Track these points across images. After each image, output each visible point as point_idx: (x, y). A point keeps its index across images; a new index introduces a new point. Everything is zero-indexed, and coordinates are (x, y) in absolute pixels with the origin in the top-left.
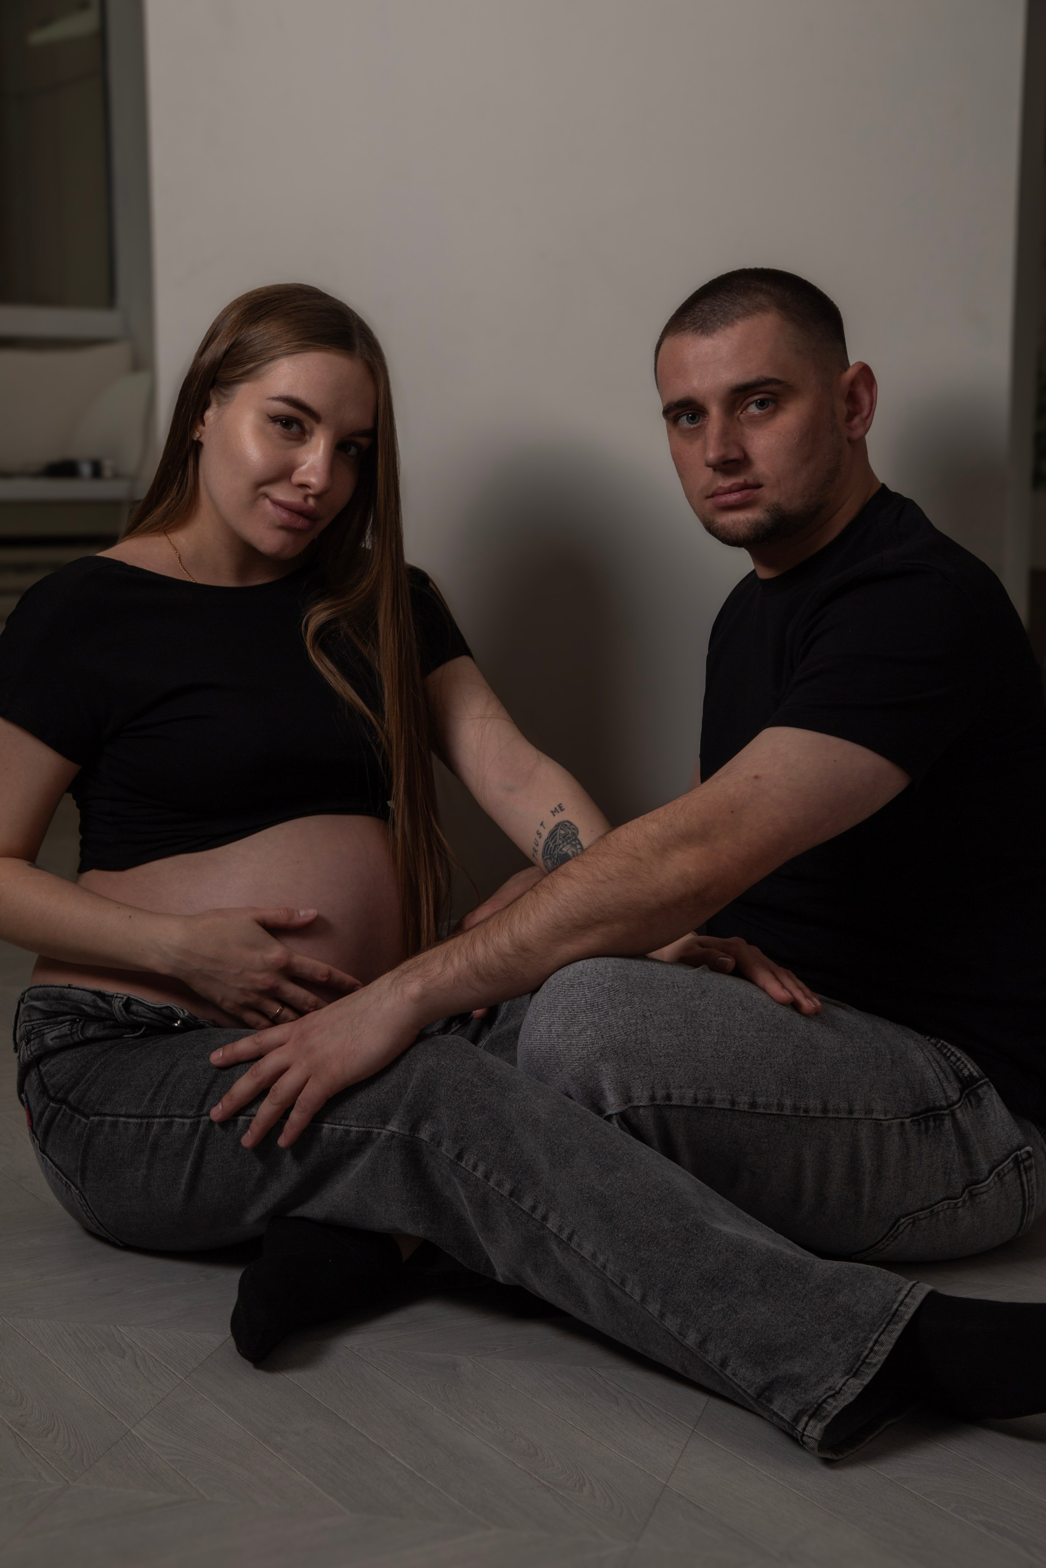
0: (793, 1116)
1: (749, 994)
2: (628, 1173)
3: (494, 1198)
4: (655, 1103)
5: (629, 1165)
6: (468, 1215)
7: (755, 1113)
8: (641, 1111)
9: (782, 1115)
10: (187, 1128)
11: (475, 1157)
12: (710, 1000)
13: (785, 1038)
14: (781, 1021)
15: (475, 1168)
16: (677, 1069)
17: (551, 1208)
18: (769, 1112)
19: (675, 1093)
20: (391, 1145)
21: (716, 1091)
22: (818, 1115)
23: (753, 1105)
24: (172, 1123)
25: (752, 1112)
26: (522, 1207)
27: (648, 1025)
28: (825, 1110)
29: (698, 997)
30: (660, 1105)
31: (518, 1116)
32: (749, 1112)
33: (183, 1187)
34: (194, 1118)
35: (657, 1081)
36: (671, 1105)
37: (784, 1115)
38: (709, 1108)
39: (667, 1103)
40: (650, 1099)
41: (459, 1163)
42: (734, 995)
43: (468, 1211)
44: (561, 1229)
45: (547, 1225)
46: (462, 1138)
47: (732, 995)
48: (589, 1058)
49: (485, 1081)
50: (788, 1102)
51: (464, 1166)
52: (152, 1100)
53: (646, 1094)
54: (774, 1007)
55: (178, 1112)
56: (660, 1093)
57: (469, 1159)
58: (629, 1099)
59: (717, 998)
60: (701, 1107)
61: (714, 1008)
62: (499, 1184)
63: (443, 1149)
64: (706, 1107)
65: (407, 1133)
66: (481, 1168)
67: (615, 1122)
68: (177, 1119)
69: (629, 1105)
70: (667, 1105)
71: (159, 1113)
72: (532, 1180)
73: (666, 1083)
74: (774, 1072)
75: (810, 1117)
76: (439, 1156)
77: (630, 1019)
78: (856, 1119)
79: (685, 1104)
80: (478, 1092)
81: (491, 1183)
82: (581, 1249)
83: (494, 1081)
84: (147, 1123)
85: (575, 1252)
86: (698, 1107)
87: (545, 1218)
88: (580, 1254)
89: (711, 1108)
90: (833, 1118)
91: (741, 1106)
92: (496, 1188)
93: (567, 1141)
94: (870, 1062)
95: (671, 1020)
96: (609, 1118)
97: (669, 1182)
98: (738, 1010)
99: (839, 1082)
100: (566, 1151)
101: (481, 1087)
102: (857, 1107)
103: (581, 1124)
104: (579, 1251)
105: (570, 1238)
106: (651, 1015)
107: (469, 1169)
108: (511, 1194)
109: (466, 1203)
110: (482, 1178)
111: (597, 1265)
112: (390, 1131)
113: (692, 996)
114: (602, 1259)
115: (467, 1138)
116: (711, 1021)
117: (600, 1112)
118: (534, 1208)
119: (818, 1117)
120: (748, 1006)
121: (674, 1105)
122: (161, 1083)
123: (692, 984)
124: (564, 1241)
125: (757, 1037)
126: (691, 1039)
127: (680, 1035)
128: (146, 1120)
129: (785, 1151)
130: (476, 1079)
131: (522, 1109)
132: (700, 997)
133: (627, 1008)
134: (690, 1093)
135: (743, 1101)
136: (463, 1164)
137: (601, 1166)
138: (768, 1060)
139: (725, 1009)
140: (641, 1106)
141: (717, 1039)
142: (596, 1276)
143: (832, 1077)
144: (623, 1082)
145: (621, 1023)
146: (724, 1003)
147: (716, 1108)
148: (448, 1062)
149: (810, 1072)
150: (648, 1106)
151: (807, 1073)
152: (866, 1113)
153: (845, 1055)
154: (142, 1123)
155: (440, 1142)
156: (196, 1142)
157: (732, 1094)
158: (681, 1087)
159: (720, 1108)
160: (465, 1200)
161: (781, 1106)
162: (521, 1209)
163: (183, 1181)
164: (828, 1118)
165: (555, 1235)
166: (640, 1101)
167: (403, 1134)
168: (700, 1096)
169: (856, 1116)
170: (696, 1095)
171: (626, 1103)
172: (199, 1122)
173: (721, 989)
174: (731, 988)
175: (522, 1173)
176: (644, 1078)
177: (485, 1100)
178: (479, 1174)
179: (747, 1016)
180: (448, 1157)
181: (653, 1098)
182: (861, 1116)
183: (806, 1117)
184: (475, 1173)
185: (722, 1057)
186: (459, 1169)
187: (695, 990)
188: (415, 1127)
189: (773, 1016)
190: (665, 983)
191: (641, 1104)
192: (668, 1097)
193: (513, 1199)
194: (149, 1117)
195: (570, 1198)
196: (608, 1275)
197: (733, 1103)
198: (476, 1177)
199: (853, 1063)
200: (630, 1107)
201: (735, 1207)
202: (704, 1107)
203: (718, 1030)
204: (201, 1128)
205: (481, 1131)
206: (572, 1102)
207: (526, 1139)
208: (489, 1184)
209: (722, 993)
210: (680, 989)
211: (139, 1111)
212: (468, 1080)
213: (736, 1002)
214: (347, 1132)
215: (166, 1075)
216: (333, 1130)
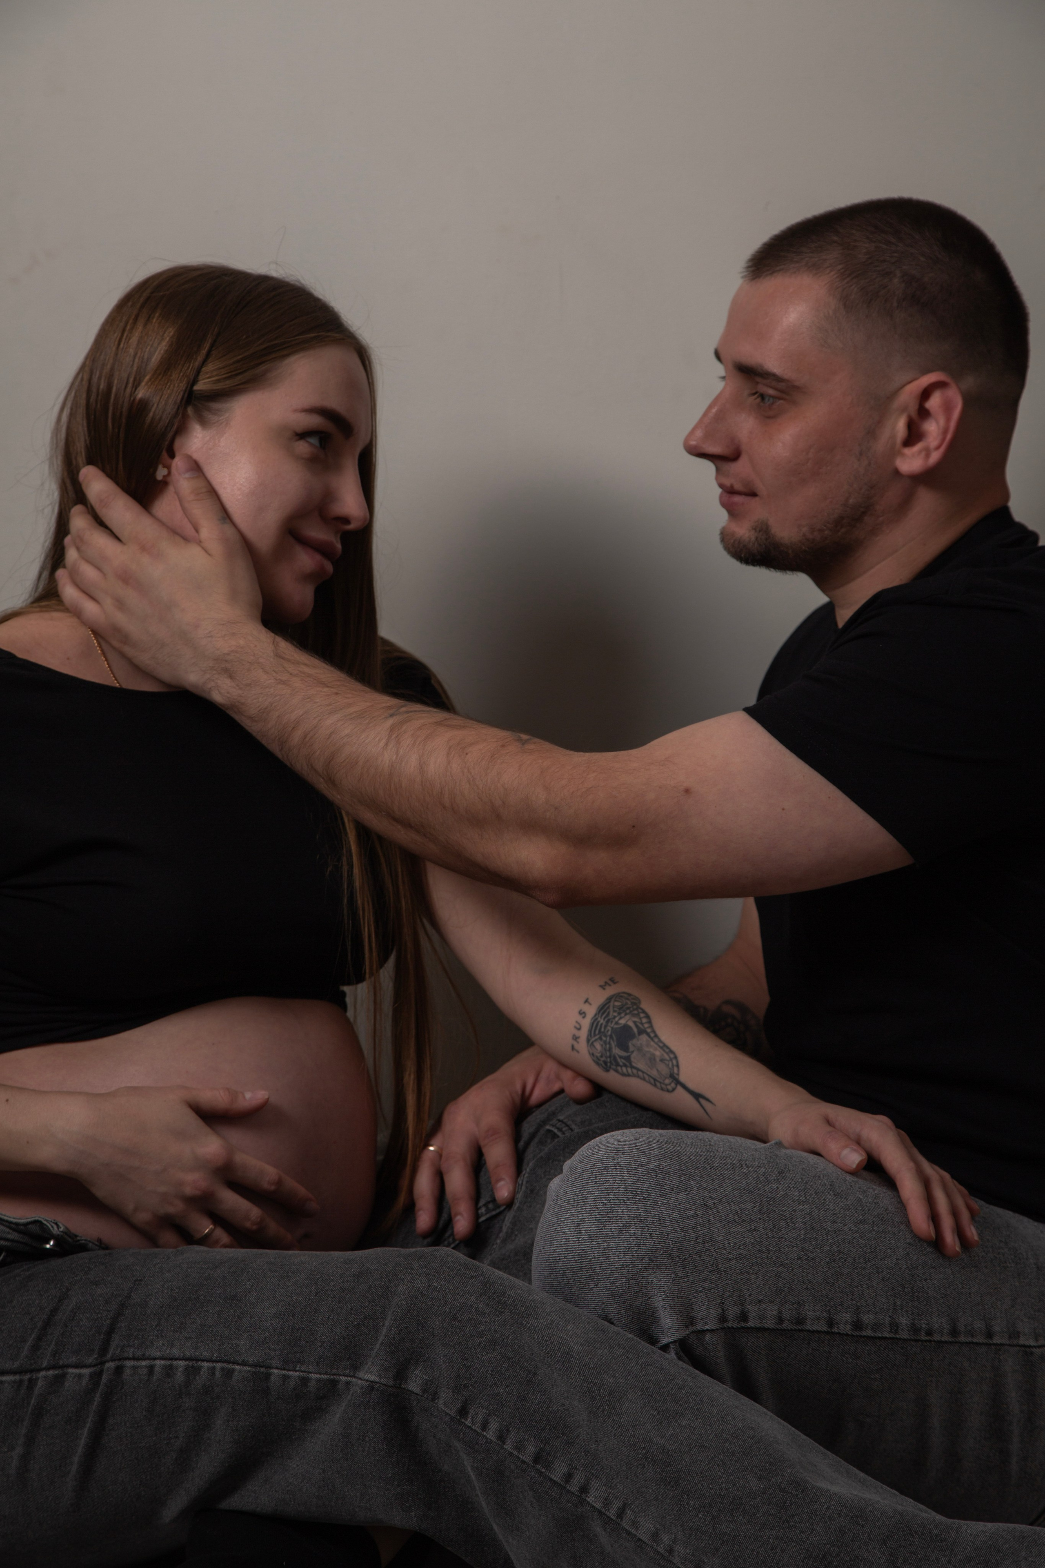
0: (912, 1340)
2: (697, 1419)
3: (513, 1467)
4: (725, 1325)
5: (697, 1409)
6: (477, 1495)
7: (861, 1336)
8: (708, 1337)
9: (897, 1338)
10: (85, 1381)
11: (485, 1411)
12: (791, 1183)
14: (886, 1210)
15: (484, 1426)
16: (753, 1276)
17: (592, 1474)
18: (880, 1335)
19: (753, 1310)
20: (369, 1401)
21: (807, 1307)
22: (945, 1338)
23: (858, 1325)
24: (64, 1376)
25: (857, 1336)
26: (552, 1476)
28: (954, 1332)
29: (774, 1180)
30: (733, 1328)
31: (542, 1350)
32: (853, 1336)
34: (94, 1366)
35: (727, 1294)
36: (748, 1328)
37: (900, 1339)
38: (800, 1330)
39: (743, 1325)
40: (719, 1319)
41: (463, 1421)
42: (822, 1176)
43: (477, 1488)
44: (607, 1503)
45: (588, 1499)
46: (465, 1386)
47: (819, 1177)
48: (634, 1266)
49: (495, 1306)
50: (904, 1321)
51: (470, 1425)
53: (714, 1313)
54: (876, 1192)
55: (73, 1360)
56: (732, 1312)
57: (477, 1414)
58: (690, 1321)
59: (800, 1180)
60: (788, 1330)
61: (797, 1194)
62: (519, 1446)
63: (440, 1403)
64: (795, 1330)
65: (391, 1383)
66: (494, 1425)
67: (672, 1355)
68: (70, 1370)
69: (691, 1329)
70: (743, 1328)
71: (45, 1365)
72: (565, 1438)
73: (740, 1296)
74: (883, 1280)
75: (934, 1341)
76: (435, 1414)
78: (997, 1345)
79: (766, 1326)
80: (485, 1322)
81: (508, 1446)
82: (637, 1529)
83: (507, 1306)
84: (30, 1380)
85: (629, 1533)
86: (785, 1330)
87: (584, 1489)
88: (635, 1535)
89: (802, 1330)
90: (967, 1343)
91: (842, 1326)
92: (515, 1453)
93: (611, 1380)
94: (1008, 1267)
95: (742, 1210)
96: (665, 1348)
98: (829, 1196)
99: (970, 1293)
100: (610, 1394)
101: (489, 1316)
102: (997, 1328)
103: (628, 1358)
104: (633, 1531)
105: (621, 1514)
107: (477, 1427)
108: (537, 1460)
109: (473, 1477)
110: (494, 1440)
111: (659, 1550)
112: (367, 1381)
113: (766, 1178)
114: (666, 1539)
115: (472, 1385)
116: (795, 1211)
117: (653, 1340)
118: (568, 1477)
119: (946, 1342)
120: (842, 1191)
121: (752, 1328)
122: (47, 1324)
123: (765, 1162)
124: (611, 1519)
125: (857, 1232)
126: (770, 1234)
127: (755, 1230)
128: (27, 1377)
129: (904, 1392)
130: (481, 1305)
131: (546, 1341)
132: (778, 1179)
133: (682, 1196)
134: (772, 1311)
135: (845, 1318)
136: (468, 1422)
137: (659, 1412)
138: (874, 1262)
140: (707, 1330)
141: (805, 1235)
143: (960, 1286)
144: (682, 1297)
146: (809, 1187)
147: (809, 1331)
149: (931, 1280)
150: (717, 1329)
151: (926, 1280)
152: (1010, 1337)
154: (21, 1381)
155: (436, 1393)
156: (97, 1399)
157: (829, 1310)
158: (760, 1301)
159: (814, 1331)
160: (472, 1474)
161: (895, 1327)
162: (551, 1480)
164: (960, 1343)
165: (600, 1512)
166: (706, 1323)
167: (385, 1385)
168: (786, 1315)
169: (996, 1340)
170: (780, 1312)
171: (687, 1327)
172: (101, 1373)
173: (803, 1169)
174: (817, 1167)
175: (550, 1429)
176: (710, 1290)
177: (496, 1332)
178: (491, 1435)
179: (841, 1204)
180: (447, 1414)
181: (723, 1319)
182: (1003, 1341)
183: (930, 1341)
184: (485, 1433)
185: (812, 1259)
186: (462, 1429)
187: (770, 1170)
188: (401, 1374)
189: (875, 1203)
190: (729, 1161)
191: (707, 1327)
192: (744, 1317)
193: (538, 1467)
194: (32, 1371)
195: (620, 1458)
196: (674, 1561)
197: (831, 1323)
198: (487, 1438)
200: (693, 1332)
201: (843, 1462)
202: (792, 1330)
203: (805, 1223)
204: (105, 1379)
205: (492, 1375)
206: (613, 1328)
207: (555, 1382)
208: (506, 1447)
209: (806, 1174)
210: (751, 1169)
211: (16, 1365)
212: (471, 1306)
213: (826, 1185)
214: (304, 1381)
215: (54, 1311)
216: (285, 1377)
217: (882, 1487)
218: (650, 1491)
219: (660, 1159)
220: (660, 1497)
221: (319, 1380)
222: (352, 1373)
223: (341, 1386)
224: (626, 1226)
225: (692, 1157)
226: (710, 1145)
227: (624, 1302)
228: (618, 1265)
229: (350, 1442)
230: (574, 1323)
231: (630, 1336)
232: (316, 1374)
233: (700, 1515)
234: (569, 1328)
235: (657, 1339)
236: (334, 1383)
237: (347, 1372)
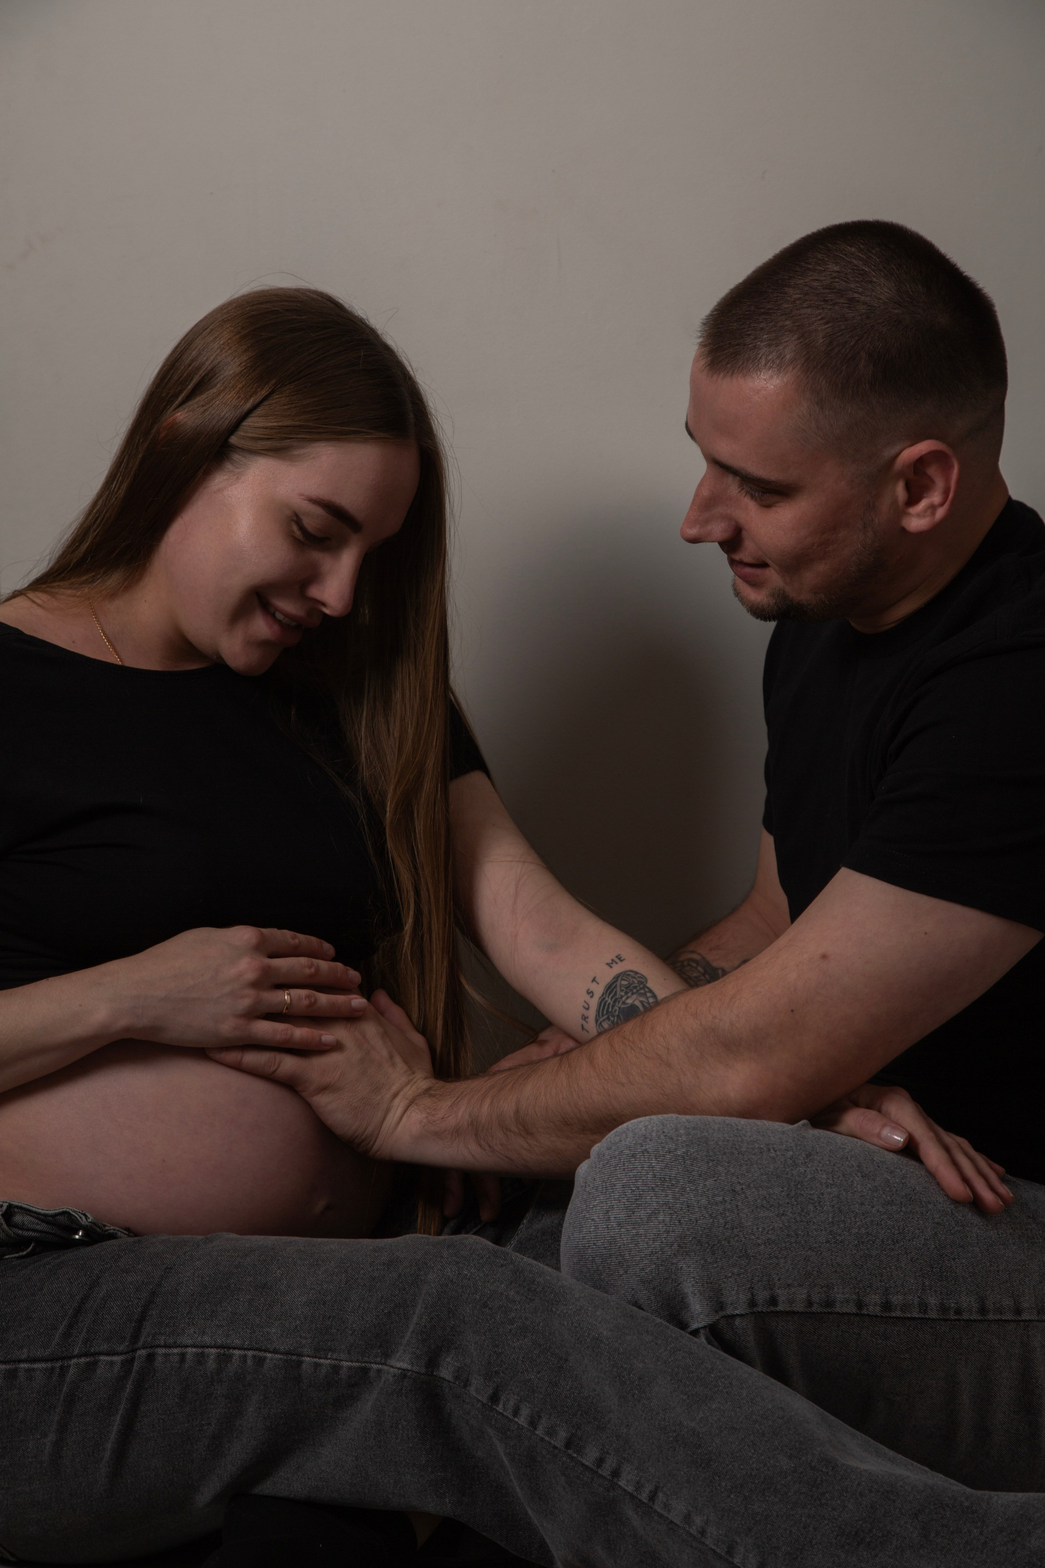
0: (941, 1320)
1: (868, 1156)
2: (726, 1402)
3: (544, 1452)
4: (755, 1309)
5: (727, 1392)
6: (511, 1481)
7: (890, 1317)
8: (738, 1321)
9: (926, 1318)
10: (117, 1368)
11: (516, 1397)
12: (818, 1166)
13: (922, 1213)
14: (914, 1190)
15: (516, 1412)
16: (782, 1261)
17: (624, 1459)
18: (909, 1316)
19: (782, 1294)
20: (401, 1389)
21: (836, 1289)
22: (975, 1317)
23: (887, 1306)
24: (95, 1363)
25: (886, 1317)
26: (584, 1461)
27: (739, 1203)
28: (983, 1310)
30: (762, 1312)
31: (572, 1337)
32: (883, 1317)
33: (107, 1454)
34: (126, 1353)
35: (756, 1279)
36: (777, 1312)
37: (929, 1319)
38: (829, 1313)
39: (772, 1309)
40: (749, 1304)
41: (495, 1407)
42: (849, 1157)
43: (511, 1473)
44: (639, 1486)
45: (620, 1483)
46: (497, 1373)
47: (847, 1158)
48: (663, 1253)
49: (525, 1294)
50: (933, 1301)
51: (501, 1411)
52: (67, 1335)
53: (743, 1297)
55: (105, 1347)
56: (762, 1296)
57: (508, 1400)
58: (721, 1306)
59: (828, 1163)
60: (818, 1313)
61: (824, 1176)
62: (551, 1432)
63: (472, 1390)
64: (825, 1313)
65: (423, 1370)
66: (525, 1412)
67: (703, 1339)
68: (102, 1358)
69: (721, 1314)
70: (772, 1312)
71: (76, 1352)
72: (596, 1423)
73: (769, 1281)
74: (911, 1260)
75: (963, 1320)
76: (467, 1400)
77: (714, 1195)
78: (1026, 1321)
79: (795, 1309)
80: (516, 1310)
81: (539, 1432)
82: (669, 1511)
83: (537, 1293)
84: (62, 1367)
85: (661, 1516)
86: (814, 1313)
87: (616, 1474)
88: (668, 1518)
89: (831, 1313)
90: (996, 1320)
91: (871, 1308)
92: (547, 1438)
93: (641, 1365)
95: (769, 1194)
96: (695, 1333)
97: (782, 1408)
98: (856, 1178)
99: (998, 1271)
100: (640, 1379)
101: (519, 1303)
102: (1026, 1305)
103: (656, 1344)
104: (665, 1514)
105: (653, 1497)
106: (742, 1189)
107: (509, 1414)
108: (568, 1445)
109: (506, 1463)
110: (526, 1425)
111: (692, 1531)
112: (399, 1368)
113: (794, 1162)
114: (698, 1520)
115: (503, 1372)
116: (822, 1194)
117: (682, 1325)
118: (600, 1462)
119: (975, 1320)
120: (870, 1172)
121: (781, 1312)
122: (78, 1311)
123: (792, 1145)
124: (643, 1503)
128: (58, 1364)
129: (933, 1370)
130: (512, 1293)
131: (576, 1327)
133: (710, 1182)
134: (801, 1294)
135: (874, 1300)
136: (500, 1408)
137: (689, 1396)
138: (902, 1244)
139: (839, 1177)
140: (737, 1315)
141: (833, 1218)
142: (691, 1546)
143: (988, 1264)
144: (711, 1283)
145: (704, 1201)
147: (838, 1313)
148: (473, 1271)
149: (959, 1259)
150: (747, 1314)
151: (954, 1259)
152: (1039, 1313)
153: (1002, 1233)
154: (53, 1369)
155: (467, 1380)
156: (129, 1387)
157: (858, 1293)
158: (789, 1285)
159: (843, 1313)
160: (505, 1459)
161: (924, 1307)
162: (583, 1465)
163: (109, 1446)
164: (989, 1320)
165: (632, 1496)
166: (736, 1308)
167: (417, 1372)
168: (816, 1298)
169: (1026, 1316)
170: (809, 1296)
171: (717, 1312)
172: (133, 1360)
173: (830, 1151)
174: (845, 1148)
175: (582, 1415)
176: (739, 1275)
177: (526, 1319)
178: (522, 1420)
179: (869, 1185)
180: (479, 1401)
181: (752, 1303)
182: (1032, 1318)
183: (959, 1320)
184: (516, 1419)
185: (841, 1242)
186: (494, 1415)
187: (797, 1153)
188: (433, 1362)
189: (903, 1183)
190: (757, 1146)
191: (737, 1312)
192: (773, 1301)
193: (570, 1452)
194: (63, 1359)
195: (651, 1441)
196: (707, 1543)
197: (860, 1305)
198: (519, 1424)
199: (1014, 1244)
200: (723, 1317)
201: (872, 1441)
202: (821, 1313)
203: (833, 1206)
204: (136, 1366)
205: (523, 1361)
206: (643, 1314)
207: (586, 1367)
208: (537, 1432)
209: (834, 1156)
210: (778, 1153)
211: (48, 1352)
212: (502, 1294)
213: (853, 1167)
214: (336, 1369)
215: (85, 1299)
216: (317, 1366)
217: (912, 1464)
218: (682, 1473)
219: (687, 1145)
220: (692, 1479)
221: (350, 1368)
222: (383, 1361)
223: (372, 1374)
224: (655, 1213)
225: (720, 1143)
226: (738, 1129)
227: (654, 1289)
228: (647, 1252)
229: (383, 1430)
230: (603, 1309)
231: (658, 1320)
232: (348, 1361)
233: (732, 1496)
234: (598, 1313)
235: (686, 1324)
236: (365, 1371)
237: (378, 1360)
